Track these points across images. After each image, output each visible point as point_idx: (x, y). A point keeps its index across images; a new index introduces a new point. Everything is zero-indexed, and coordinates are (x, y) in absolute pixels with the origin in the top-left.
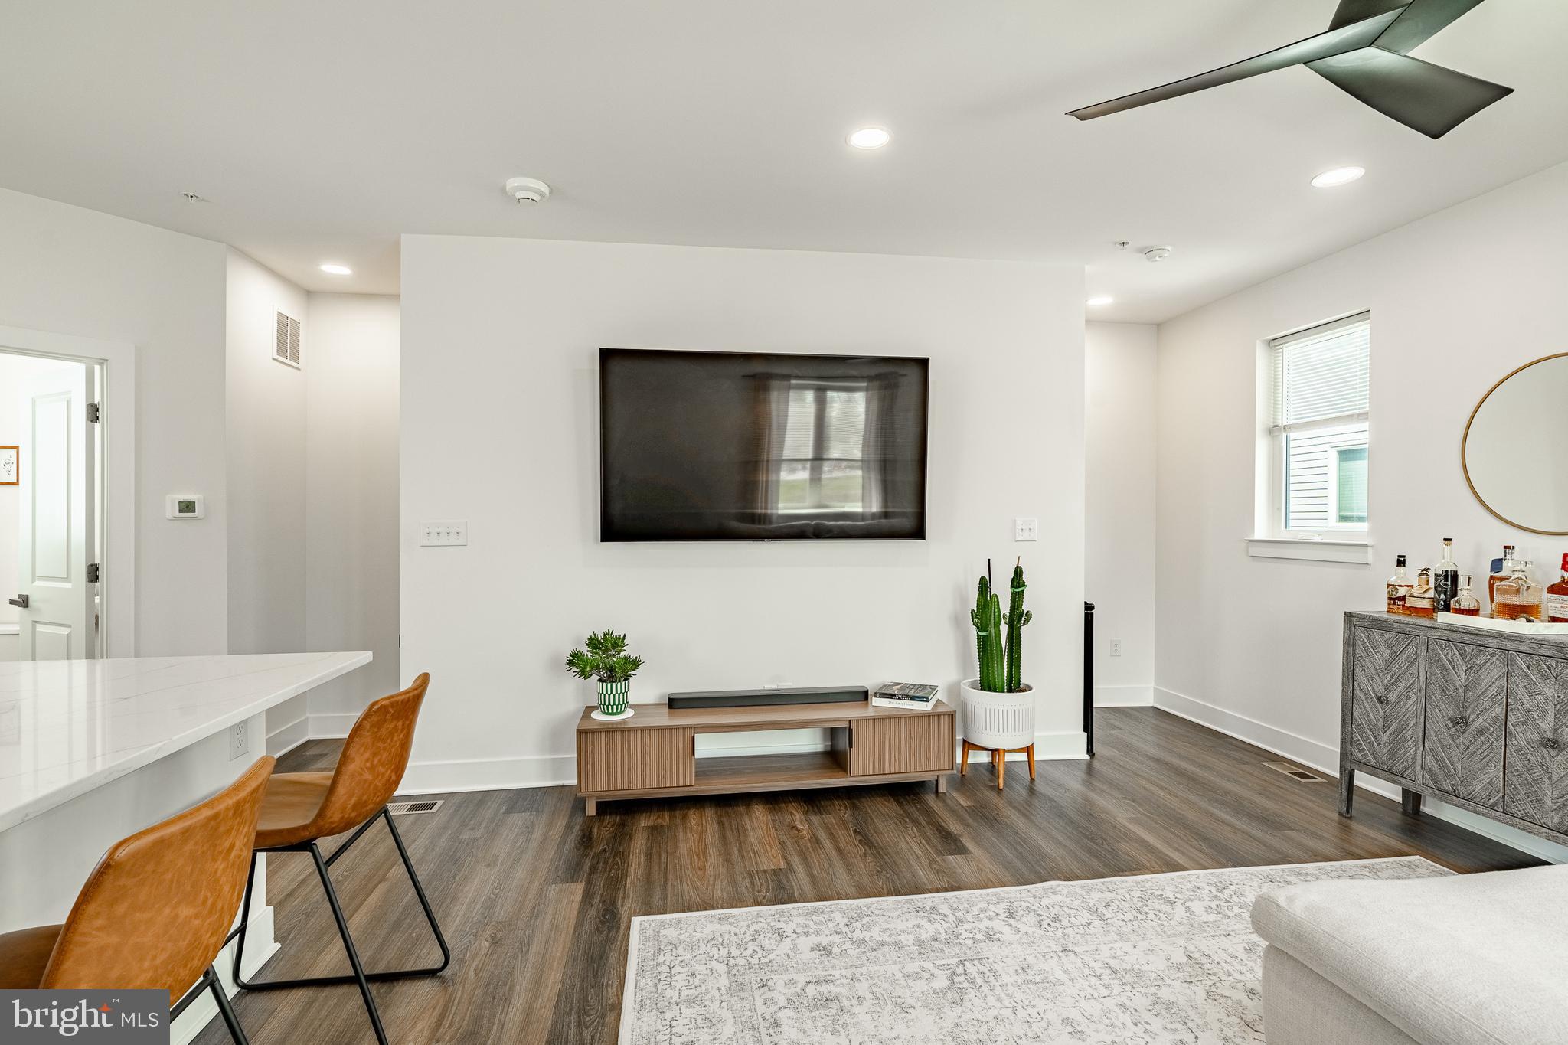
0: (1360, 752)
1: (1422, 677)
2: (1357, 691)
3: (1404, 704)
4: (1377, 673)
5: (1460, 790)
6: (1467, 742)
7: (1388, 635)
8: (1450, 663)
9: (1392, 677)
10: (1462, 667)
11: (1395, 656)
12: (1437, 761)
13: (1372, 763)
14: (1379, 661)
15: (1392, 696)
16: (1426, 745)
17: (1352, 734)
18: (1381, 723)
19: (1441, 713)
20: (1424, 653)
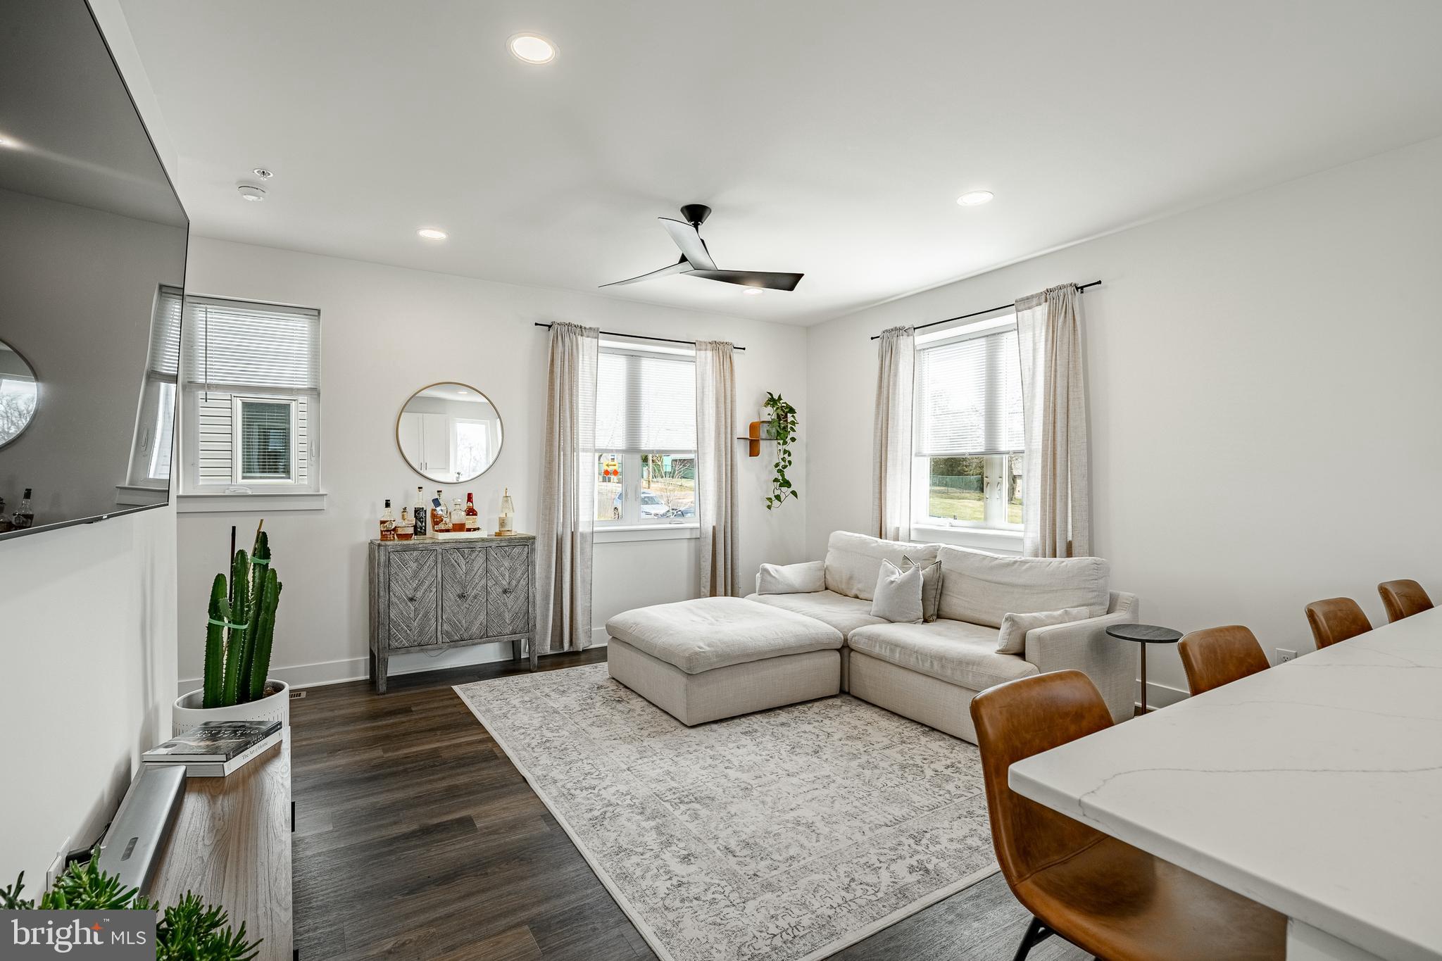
0: (396, 641)
1: (439, 576)
2: (393, 599)
3: (428, 596)
4: (408, 581)
5: (466, 636)
6: (467, 606)
7: (415, 553)
8: (456, 562)
9: (419, 581)
10: (462, 562)
11: (421, 567)
12: (451, 624)
13: (407, 645)
14: (409, 573)
15: (419, 595)
16: (444, 617)
17: (389, 630)
18: (412, 616)
19: (451, 594)
20: (440, 560)
